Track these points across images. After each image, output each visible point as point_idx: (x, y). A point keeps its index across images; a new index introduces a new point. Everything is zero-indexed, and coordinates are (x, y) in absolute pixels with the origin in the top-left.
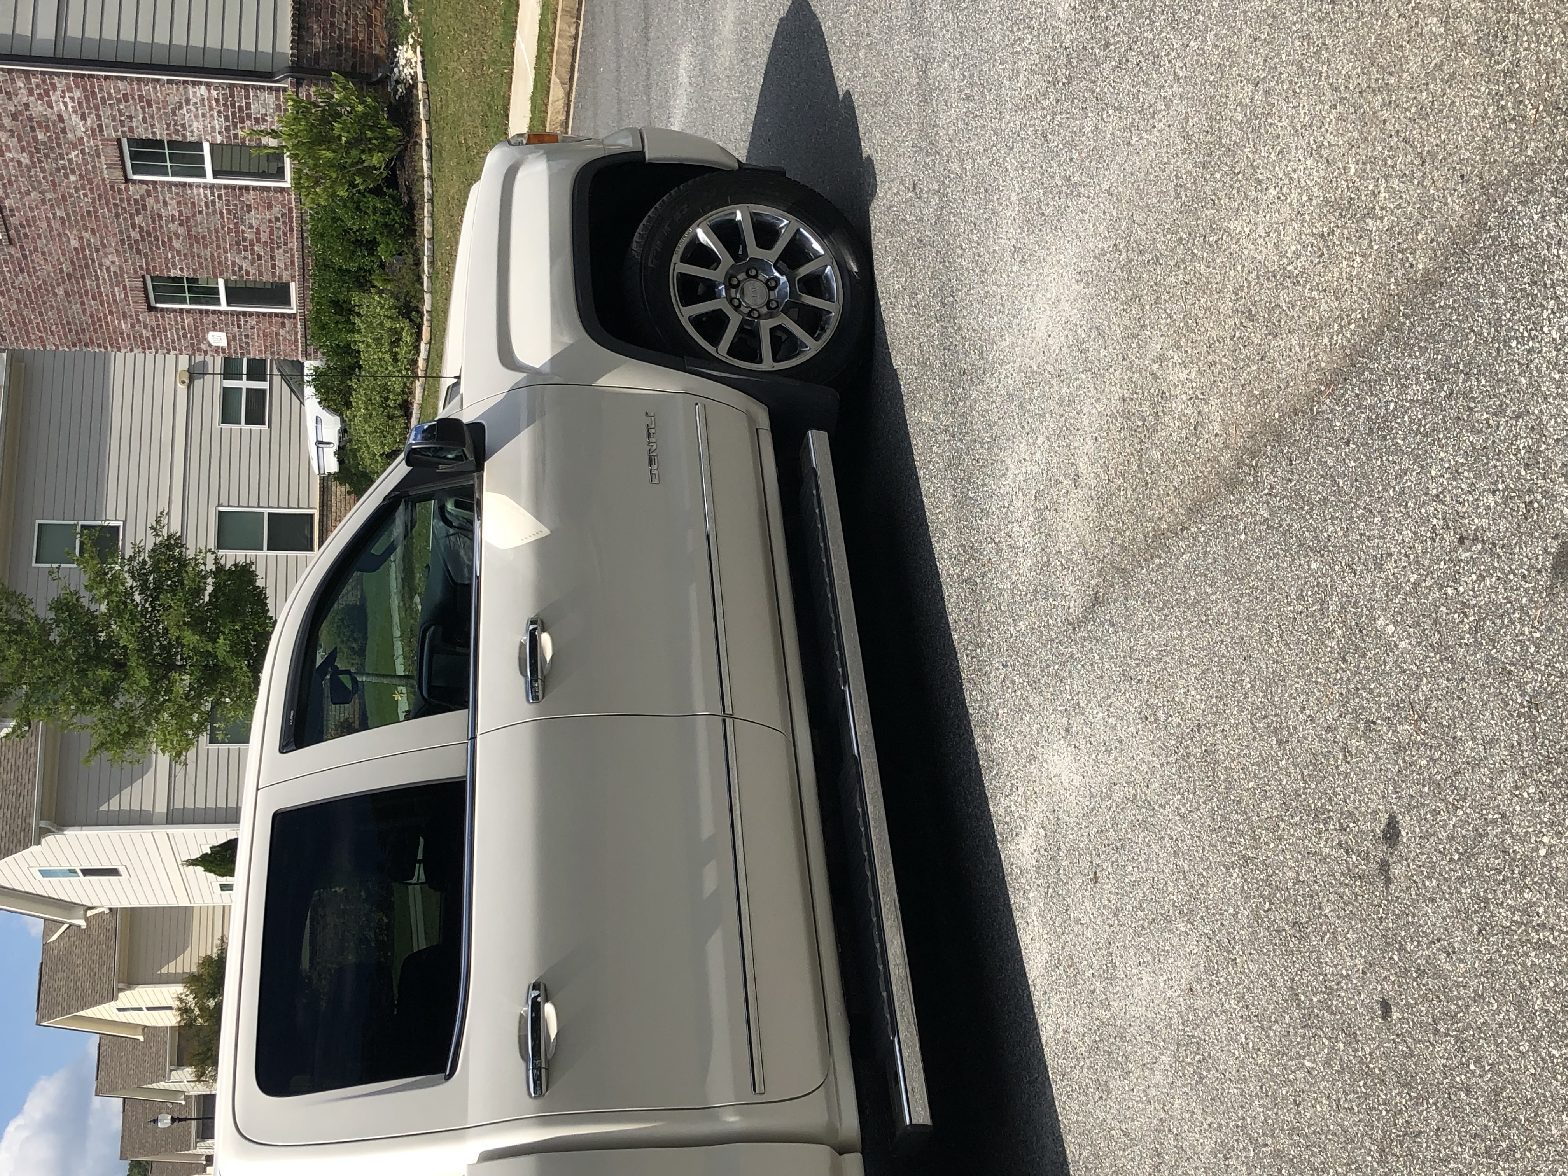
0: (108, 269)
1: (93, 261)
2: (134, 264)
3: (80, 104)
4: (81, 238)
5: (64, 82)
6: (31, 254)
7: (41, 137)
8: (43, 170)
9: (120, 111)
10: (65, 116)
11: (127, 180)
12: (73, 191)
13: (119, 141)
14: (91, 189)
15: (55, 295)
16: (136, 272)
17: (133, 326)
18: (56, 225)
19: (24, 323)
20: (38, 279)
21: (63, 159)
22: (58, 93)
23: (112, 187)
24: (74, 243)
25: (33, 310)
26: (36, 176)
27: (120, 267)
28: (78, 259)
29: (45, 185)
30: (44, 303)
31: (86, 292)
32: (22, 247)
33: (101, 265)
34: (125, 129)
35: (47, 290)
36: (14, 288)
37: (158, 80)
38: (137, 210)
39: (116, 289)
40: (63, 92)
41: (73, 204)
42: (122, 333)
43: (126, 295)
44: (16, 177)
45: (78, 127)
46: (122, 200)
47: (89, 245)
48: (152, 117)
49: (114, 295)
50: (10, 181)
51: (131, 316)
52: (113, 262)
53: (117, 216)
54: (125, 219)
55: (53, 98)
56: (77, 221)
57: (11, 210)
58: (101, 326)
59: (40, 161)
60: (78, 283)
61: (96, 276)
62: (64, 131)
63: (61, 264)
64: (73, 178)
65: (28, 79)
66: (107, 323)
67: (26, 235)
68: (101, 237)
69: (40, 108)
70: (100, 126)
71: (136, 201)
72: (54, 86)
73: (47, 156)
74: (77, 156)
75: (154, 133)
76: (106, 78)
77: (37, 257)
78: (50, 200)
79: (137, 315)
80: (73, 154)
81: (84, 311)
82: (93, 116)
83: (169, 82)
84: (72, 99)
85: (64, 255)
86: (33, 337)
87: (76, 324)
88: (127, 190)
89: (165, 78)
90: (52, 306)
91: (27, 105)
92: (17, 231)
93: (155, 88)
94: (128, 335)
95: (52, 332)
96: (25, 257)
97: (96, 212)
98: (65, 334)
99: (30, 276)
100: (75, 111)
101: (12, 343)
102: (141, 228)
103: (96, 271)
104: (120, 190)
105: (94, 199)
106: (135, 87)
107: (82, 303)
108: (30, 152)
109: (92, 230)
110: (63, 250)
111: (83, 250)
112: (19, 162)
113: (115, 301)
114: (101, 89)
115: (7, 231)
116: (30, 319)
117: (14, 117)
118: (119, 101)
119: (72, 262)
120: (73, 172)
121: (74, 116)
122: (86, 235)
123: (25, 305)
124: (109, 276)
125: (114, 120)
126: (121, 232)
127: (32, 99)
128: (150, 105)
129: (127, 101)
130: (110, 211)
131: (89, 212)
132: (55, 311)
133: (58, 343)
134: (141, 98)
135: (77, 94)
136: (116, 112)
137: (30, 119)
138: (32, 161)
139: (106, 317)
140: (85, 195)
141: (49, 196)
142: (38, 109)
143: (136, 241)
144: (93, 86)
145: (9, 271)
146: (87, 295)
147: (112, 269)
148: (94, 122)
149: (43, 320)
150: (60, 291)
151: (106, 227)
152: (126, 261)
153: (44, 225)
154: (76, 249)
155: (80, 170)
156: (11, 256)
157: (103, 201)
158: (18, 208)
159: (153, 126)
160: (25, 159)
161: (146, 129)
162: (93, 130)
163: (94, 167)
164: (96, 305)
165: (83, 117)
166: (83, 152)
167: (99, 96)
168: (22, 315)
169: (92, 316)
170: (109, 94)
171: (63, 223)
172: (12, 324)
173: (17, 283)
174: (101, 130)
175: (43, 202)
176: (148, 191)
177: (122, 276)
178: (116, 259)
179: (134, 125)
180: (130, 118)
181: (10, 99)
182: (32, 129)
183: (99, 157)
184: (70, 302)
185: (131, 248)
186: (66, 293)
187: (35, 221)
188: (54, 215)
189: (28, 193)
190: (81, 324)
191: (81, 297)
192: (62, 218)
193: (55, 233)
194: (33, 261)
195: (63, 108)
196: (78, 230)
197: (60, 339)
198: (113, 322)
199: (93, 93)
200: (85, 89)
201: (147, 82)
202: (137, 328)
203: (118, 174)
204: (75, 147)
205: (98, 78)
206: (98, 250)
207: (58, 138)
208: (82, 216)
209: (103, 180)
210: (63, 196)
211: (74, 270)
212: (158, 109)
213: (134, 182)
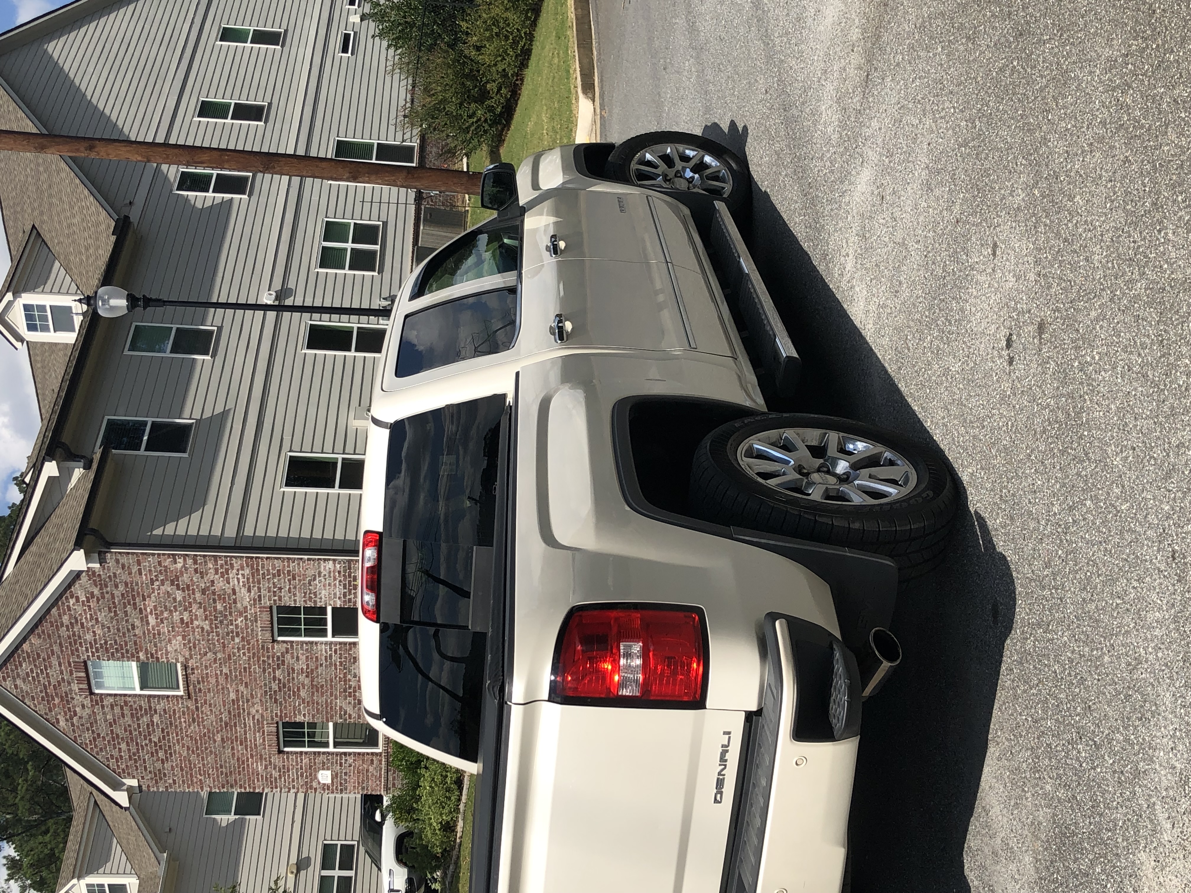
0: (254, 717)
1: (244, 709)
2: (272, 711)
3: (248, 579)
4: (237, 691)
5: (239, 562)
6: (202, 706)
7: (219, 607)
8: (218, 635)
9: (274, 583)
10: (237, 589)
11: (274, 641)
12: (236, 651)
13: (271, 607)
14: (249, 649)
15: (215, 741)
16: (272, 719)
17: (266, 768)
18: (222, 680)
19: (190, 767)
20: (204, 728)
21: (232, 624)
22: (235, 571)
23: (263, 646)
24: (233, 696)
25: (198, 755)
26: (213, 639)
27: (262, 716)
28: (234, 709)
29: (218, 647)
30: (206, 749)
31: (236, 737)
32: (196, 700)
33: (249, 714)
34: (276, 598)
35: (209, 737)
36: (187, 736)
37: (301, 559)
38: (278, 665)
39: (257, 734)
40: (238, 570)
41: (235, 662)
42: (258, 775)
43: (264, 740)
44: (199, 640)
45: (245, 597)
46: (268, 657)
47: (242, 696)
48: (295, 588)
49: (255, 740)
50: (194, 644)
51: (265, 759)
52: (257, 711)
53: (264, 671)
54: (269, 673)
55: (231, 576)
56: (236, 676)
57: (193, 669)
58: (244, 768)
59: (217, 627)
60: (232, 730)
61: (245, 723)
62: (235, 602)
63: (221, 714)
64: (237, 640)
65: (216, 561)
66: (248, 765)
67: (200, 690)
68: (252, 690)
69: (221, 584)
70: (260, 596)
71: (278, 658)
72: (232, 566)
73: (221, 622)
74: (242, 621)
75: (295, 601)
76: (267, 558)
77: (206, 709)
78: (220, 659)
79: (270, 758)
80: (240, 620)
81: (233, 754)
82: (256, 588)
83: (309, 559)
84: (243, 575)
85: (224, 706)
86: (195, 780)
87: (226, 768)
88: (273, 648)
89: (306, 557)
90: (211, 751)
91: (213, 582)
92: (195, 686)
93: (299, 564)
94: (262, 776)
95: (209, 775)
96: (197, 708)
97: (250, 668)
98: (218, 777)
99: (199, 726)
100: (244, 586)
101: (179, 787)
102: (280, 680)
103: (245, 719)
104: (268, 648)
105: (249, 657)
106: (286, 564)
107: (233, 748)
108: (211, 619)
109: (246, 683)
110: (224, 701)
111: (238, 700)
112: (203, 628)
113: (255, 745)
114: (263, 567)
115: (188, 687)
116: (195, 764)
117: (203, 592)
118: (274, 575)
119: (229, 712)
120: (238, 635)
121: (243, 589)
122: (242, 688)
123: (193, 751)
124: (254, 723)
125: (269, 592)
126: (265, 685)
127: (217, 576)
128: (294, 579)
129: (279, 576)
130: (259, 667)
131: (245, 668)
132: (213, 756)
133: (212, 785)
134: (289, 572)
135: (247, 571)
136: (271, 585)
137: (214, 593)
138: (211, 628)
139: (248, 761)
140: (244, 654)
141: (219, 655)
142: (220, 584)
143: (275, 692)
144: (258, 565)
145: (185, 722)
146: (237, 741)
147: (256, 717)
148: (255, 594)
149: (204, 765)
150: (218, 738)
151: (255, 680)
152: (267, 709)
153: (213, 681)
154: (233, 700)
155: (243, 633)
156: (188, 708)
157: (256, 659)
158: (197, 666)
159: (295, 595)
160: (207, 628)
161: (290, 598)
162: (255, 600)
163: (252, 630)
164: (242, 749)
165: (249, 591)
166: (246, 618)
167: (261, 572)
168: (189, 761)
169: (238, 759)
170: (268, 570)
171: (227, 678)
172: (182, 770)
173: (189, 731)
174: (260, 600)
175: (215, 660)
176: (287, 649)
177: (263, 724)
178: (260, 708)
179: (282, 594)
180: (280, 589)
181: (202, 577)
182: (215, 601)
183: (256, 621)
184: (224, 747)
185: (271, 698)
186: (222, 739)
187: (207, 677)
188: (221, 671)
189: (205, 654)
190: (230, 767)
191: (232, 743)
192: (226, 674)
193: (220, 687)
194: (202, 712)
195: (236, 583)
196: (236, 684)
197: (214, 781)
198: (252, 764)
199: (258, 570)
200: (252, 568)
201: (294, 560)
202: (269, 769)
203: (268, 635)
204: (241, 615)
205: (262, 558)
206: (248, 701)
207: (230, 608)
208: (240, 671)
209: (258, 641)
210: (229, 656)
211: (230, 718)
212: (300, 581)
213: (278, 642)
